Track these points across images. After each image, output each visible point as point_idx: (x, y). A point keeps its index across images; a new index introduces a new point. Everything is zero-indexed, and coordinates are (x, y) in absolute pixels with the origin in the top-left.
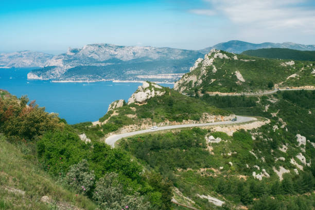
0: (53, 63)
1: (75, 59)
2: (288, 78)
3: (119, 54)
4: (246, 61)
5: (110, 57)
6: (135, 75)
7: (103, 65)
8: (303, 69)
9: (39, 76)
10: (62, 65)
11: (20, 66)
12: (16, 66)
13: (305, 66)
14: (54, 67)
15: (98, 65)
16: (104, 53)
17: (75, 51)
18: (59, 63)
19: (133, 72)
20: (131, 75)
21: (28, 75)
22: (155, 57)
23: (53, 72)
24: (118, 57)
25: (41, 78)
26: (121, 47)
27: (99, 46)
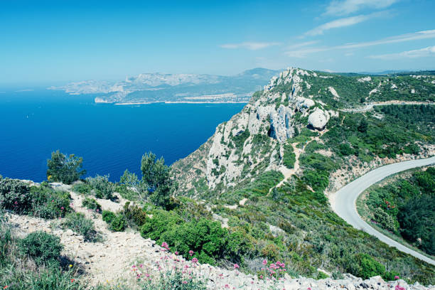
0: (114, 89)
1: (133, 85)
2: (370, 93)
3: (168, 80)
4: (325, 77)
5: (161, 83)
6: (182, 97)
7: (156, 89)
8: (380, 84)
9: (104, 100)
10: (122, 91)
11: (88, 92)
12: (84, 92)
13: (382, 82)
14: (116, 92)
15: (151, 89)
16: (156, 80)
17: (132, 79)
18: (120, 89)
19: (180, 95)
20: (179, 97)
21: (96, 100)
22: (197, 82)
23: (116, 97)
24: (167, 83)
25: (106, 102)
26: (169, 75)
27: (152, 75)
